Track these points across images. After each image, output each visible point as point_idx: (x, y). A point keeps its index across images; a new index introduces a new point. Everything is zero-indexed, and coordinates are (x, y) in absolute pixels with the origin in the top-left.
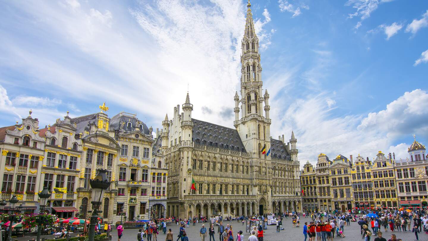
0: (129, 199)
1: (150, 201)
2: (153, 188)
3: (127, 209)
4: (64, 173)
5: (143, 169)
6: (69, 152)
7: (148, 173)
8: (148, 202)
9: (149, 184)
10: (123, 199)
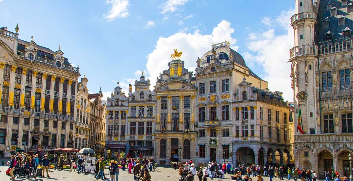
0: (208, 140)
1: (233, 143)
2: (237, 127)
3: (208, 152)
4: (143, 120)
5: (223, 105)
6: (145, 103)
7: (229, 109)
8: (231, 144)
9: (231, 123)
10: (204, 140)
